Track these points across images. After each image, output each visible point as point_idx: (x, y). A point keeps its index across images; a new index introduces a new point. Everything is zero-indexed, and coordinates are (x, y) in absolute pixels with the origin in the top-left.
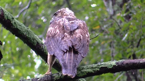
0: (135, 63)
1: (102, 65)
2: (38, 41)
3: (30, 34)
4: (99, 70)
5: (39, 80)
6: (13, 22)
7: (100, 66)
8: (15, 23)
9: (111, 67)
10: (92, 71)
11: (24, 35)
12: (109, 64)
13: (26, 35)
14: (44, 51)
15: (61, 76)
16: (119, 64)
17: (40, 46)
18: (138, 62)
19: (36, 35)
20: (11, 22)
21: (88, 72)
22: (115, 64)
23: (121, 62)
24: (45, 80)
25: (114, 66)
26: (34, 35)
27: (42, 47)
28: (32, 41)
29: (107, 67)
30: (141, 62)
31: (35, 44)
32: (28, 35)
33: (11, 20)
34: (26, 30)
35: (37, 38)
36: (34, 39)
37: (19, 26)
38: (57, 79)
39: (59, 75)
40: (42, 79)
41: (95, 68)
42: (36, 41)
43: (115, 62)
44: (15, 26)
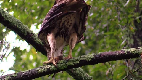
0: (112, 55)
1: (82, 58)
2: (28, 31)
3: (20, 25)
4: (78, 62)
5: (24, 74)
6: (4, 15)
7: (79, 59)
8: (6, 16)
9: (90, 60)
10: (72, 64)
11: (15, 27)
12: (88, 57)
13: (17, 26)
14: (34, 40)
15: (44, 70)
16: (97, 57)
17: (31, 36)
18: (115, 54)
19: (26, 26)
20: (2, 15)
21: (69, 65)
22: (93, 57)
23: (99, 54)
24: (30, 73)
25: (92, 58)
26: (24, 25)
27: (32, 36)
28: (23, 31)
29: (86, 60)
30: (117, 54)
31: (26, 34)
32: (19, 26)
33: (2, 13)
34: (16, 22)
35: (27, 28)
36: (24, 30)
37: (10, 18)
38: (40, 73)
39: (43, 69)
40: (27, 73)
41: (75, 61)
42: (27, 31)
43: (94, 55)
44: (6, 19)
